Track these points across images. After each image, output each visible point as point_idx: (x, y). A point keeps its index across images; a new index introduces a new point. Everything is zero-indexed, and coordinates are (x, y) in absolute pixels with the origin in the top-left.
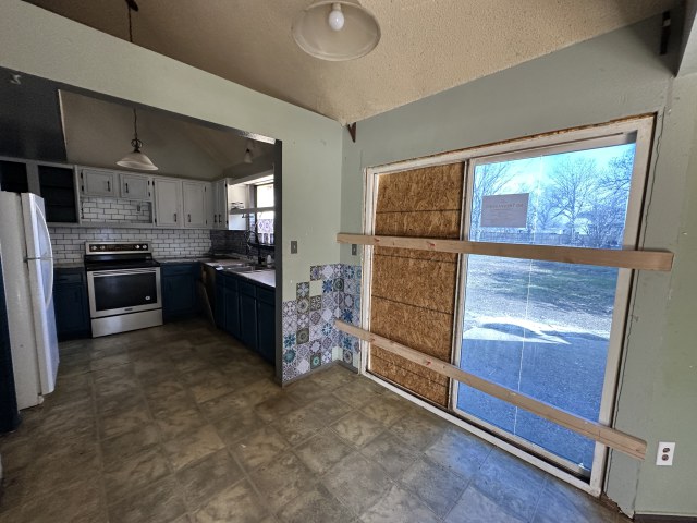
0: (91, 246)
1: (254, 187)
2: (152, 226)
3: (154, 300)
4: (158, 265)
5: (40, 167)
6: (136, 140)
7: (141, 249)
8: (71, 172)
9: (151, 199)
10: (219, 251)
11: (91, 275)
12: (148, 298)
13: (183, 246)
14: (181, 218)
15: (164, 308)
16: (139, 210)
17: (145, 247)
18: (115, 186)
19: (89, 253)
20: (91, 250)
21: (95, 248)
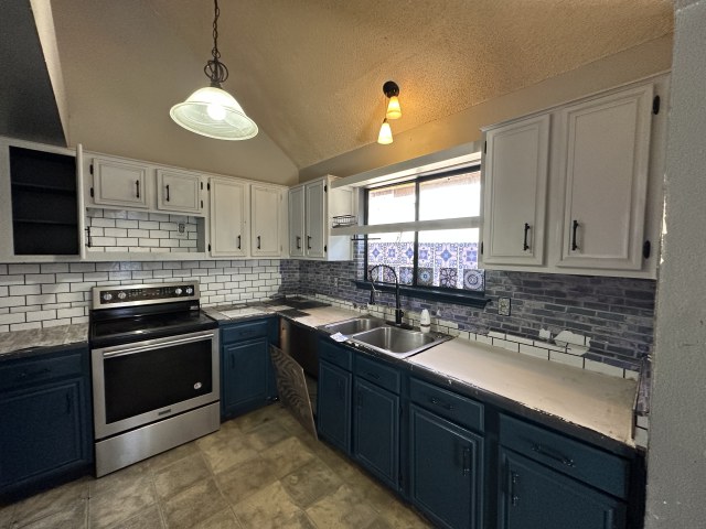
0: (102, 293)
1: (365, 192)
2: (204, 256)
3: (207, 389)
4: (215, 324)
5: (13, 150)
6: (216, 62)
7: (184, 294)
8: (71, 162)
9: (204, 213)
10: (292, 290)
11: (98, 356)
12: (198, 386)
13: (243, 285)
14: (246, 243)
15: (223, 400)
16: (182, 231)
17: (189, 291)
18: (149, 190)
19: (98, 306)
20: (103, 301)
21: (109, 297)
